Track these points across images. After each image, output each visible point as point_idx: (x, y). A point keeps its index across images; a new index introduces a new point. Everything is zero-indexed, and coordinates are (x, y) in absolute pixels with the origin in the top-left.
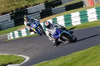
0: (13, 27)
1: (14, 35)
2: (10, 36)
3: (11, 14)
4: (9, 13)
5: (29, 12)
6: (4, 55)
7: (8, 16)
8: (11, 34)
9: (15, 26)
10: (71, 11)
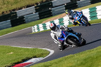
0: (38, 19)
1: (38, 28)
2: (35, 29)
3: (35, 7)
4: (33, 5)
5: (54, 5)
6: (28, 49)
7: (32, 9)
8: (36, 27)
9: (40, 19)
10: (97, 4)
